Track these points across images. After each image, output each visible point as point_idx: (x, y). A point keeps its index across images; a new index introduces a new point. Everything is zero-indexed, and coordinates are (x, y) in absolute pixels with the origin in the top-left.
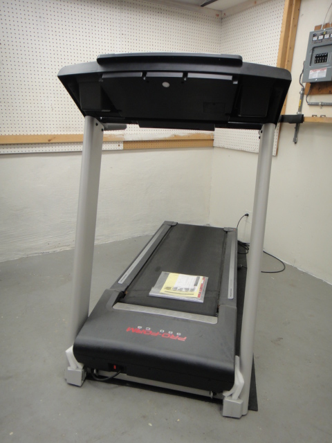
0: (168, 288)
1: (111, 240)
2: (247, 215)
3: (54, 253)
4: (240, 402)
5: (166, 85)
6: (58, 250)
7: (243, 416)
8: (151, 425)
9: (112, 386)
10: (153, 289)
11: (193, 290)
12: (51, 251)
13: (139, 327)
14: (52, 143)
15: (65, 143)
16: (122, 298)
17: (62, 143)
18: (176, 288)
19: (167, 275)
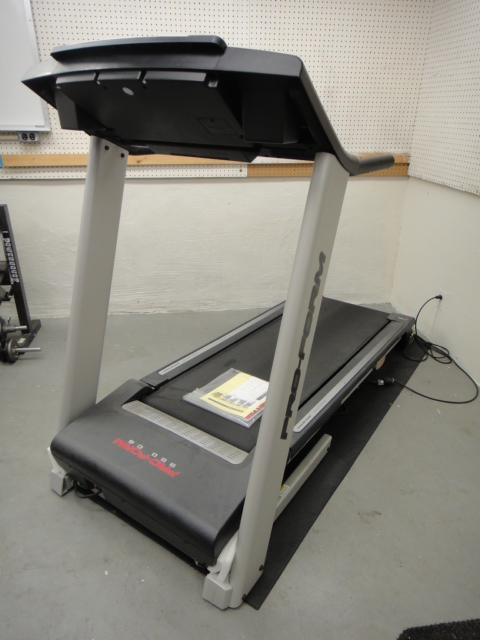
0: (218, 395)
1: (225, 308)
2: (440, 297)
3: (145, 315)
4: (226, 587)
5: (128, 91)
6: (151, 311)
7: (229, 608)
8: (106, 573)
9: (97, 507)
10: (196, 392)
11: (249, 405)
12: (141, 311)
13: (131, 442)
14: (143, 166)
15: (160, 166)
16: (145, 394)
17: (156, 166)
18: (228, 397)
19: (235, 374)
